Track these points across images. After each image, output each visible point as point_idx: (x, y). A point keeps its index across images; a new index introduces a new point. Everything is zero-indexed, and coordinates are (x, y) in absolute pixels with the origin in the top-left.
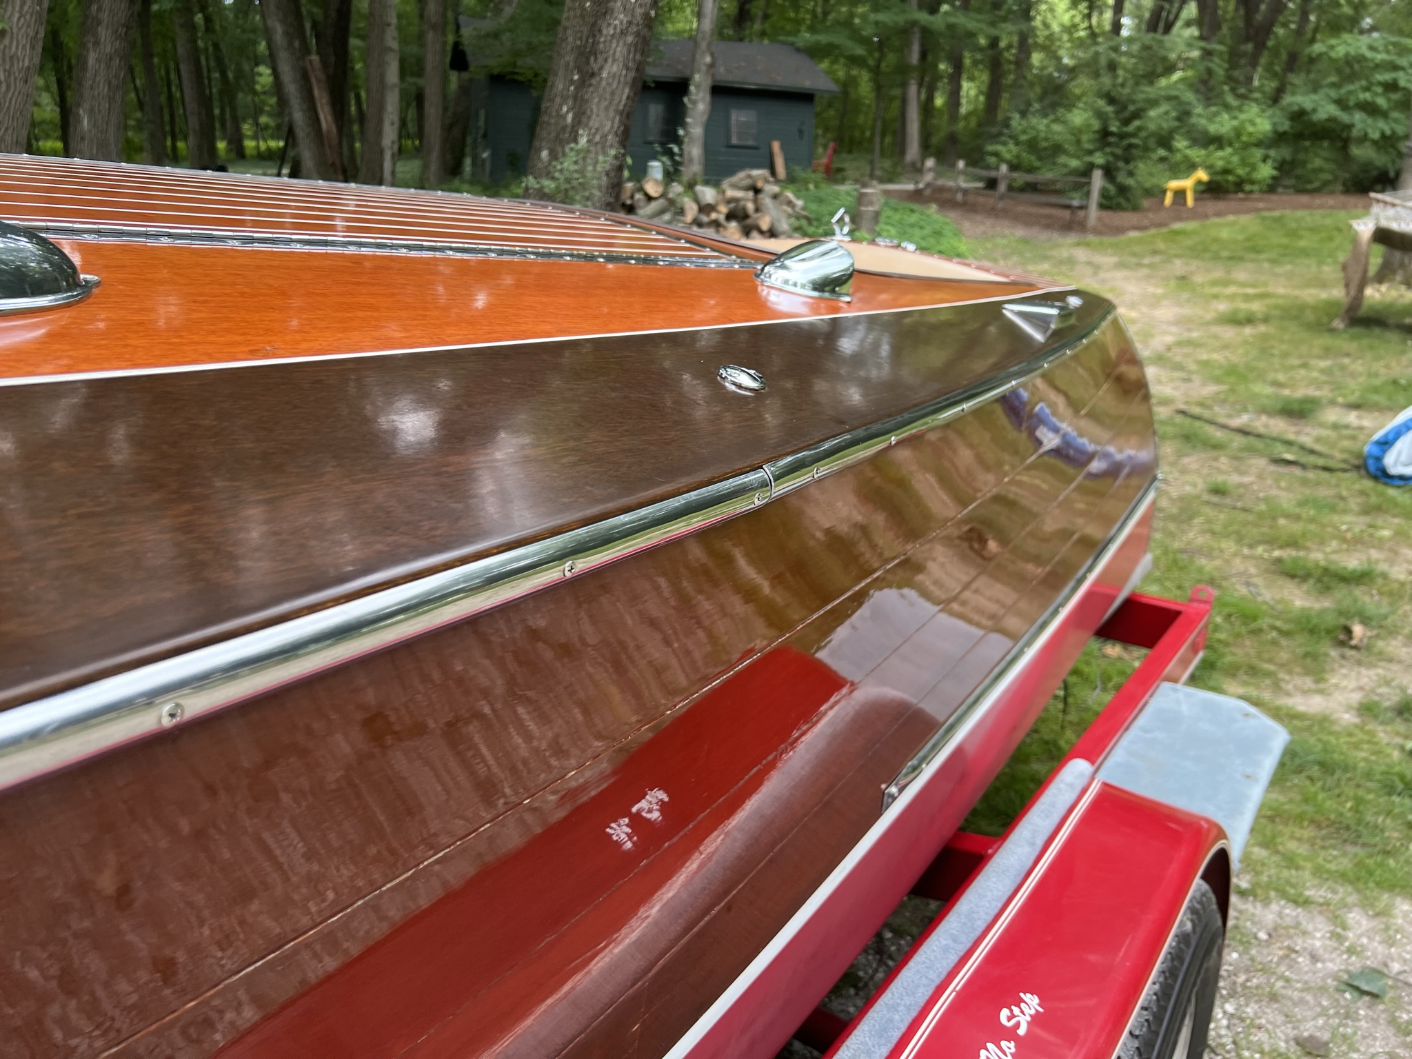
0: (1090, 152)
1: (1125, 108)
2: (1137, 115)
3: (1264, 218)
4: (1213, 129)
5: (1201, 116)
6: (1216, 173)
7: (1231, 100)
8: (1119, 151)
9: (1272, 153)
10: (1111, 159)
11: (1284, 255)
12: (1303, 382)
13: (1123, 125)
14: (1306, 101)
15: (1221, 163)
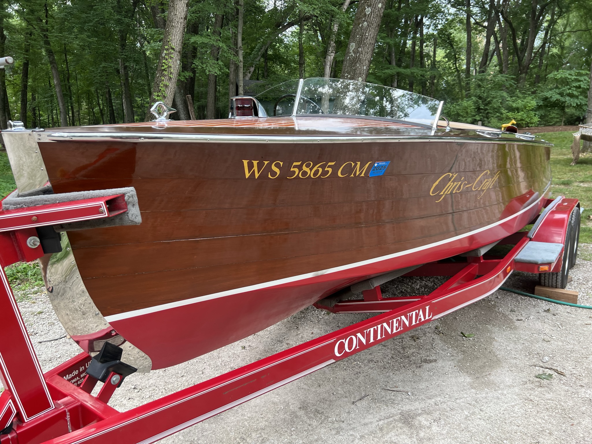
0: (474, 116)
1: (486, 100)
2: (489, 103)
4: (514, 105)
5: (510, 101)
6: (518, 121)
7: (520, 95)
8: (484, 115)
9: (537, 113)
10: (482, 117)
12: (566, 178)
13: (485, 106)
14: (548, 94)
15: (520, 117)
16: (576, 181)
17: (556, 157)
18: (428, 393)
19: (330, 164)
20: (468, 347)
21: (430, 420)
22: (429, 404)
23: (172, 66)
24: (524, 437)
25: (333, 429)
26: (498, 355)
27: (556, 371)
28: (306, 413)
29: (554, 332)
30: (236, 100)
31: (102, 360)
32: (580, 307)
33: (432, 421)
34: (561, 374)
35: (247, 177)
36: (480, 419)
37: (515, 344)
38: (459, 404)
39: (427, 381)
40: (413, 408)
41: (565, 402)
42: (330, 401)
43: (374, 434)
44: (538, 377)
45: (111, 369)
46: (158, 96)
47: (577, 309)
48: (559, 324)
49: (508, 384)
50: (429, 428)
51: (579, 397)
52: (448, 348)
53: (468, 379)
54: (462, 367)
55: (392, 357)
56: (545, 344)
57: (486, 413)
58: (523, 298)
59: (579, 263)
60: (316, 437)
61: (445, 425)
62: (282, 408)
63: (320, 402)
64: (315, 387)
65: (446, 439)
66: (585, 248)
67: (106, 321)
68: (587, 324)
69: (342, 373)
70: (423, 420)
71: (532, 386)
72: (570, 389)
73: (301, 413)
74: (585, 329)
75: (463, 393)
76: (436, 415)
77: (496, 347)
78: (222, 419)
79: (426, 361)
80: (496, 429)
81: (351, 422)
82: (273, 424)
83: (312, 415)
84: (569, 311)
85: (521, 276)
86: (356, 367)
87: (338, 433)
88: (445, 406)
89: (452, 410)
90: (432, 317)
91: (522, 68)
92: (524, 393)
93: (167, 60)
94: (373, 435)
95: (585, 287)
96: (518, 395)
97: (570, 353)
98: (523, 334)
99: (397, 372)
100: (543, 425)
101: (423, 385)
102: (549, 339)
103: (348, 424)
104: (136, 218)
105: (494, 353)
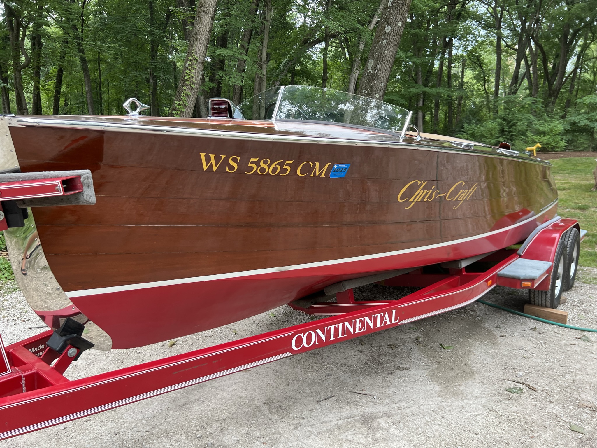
0: (498, 138)
1: (510, 122)
2: (514, 125)
3: (564, 160)
4: (541, 129)
5: (537, 124)
6: (544, 144)
7: (548, 119)
8: (508, 137)
9: (564, 137)
10: (506, 140)
11: (572, 172)
12: (583, 203)
13: (509, 128)
14: (576, 119)
15: (546, 141)
16: (593, 207)
17: (579, 182)
18: (394, 398)
19: (288, 162)
20: (444, 358)
21: (389, 422)
22: (393, 408)
23: (195, 77)
24: (480, 445)
25: (292, 424)
26: (472, 367)
27: (528, 386)
28: (269, 409)
29: (535, 349)
30: (212, 101)
31: (62, 334)
32: (568, 328)
33: (392, 424)
34: (533, 389)
35: (205, 170)
36: (440, 425)
37: (493, 358)
38: (422, 410)
39: (395, 387)
40: (375, 411)
41: (530, 416)
42: (296, 399)
43: (332, 432)
44: (509, 390)
45: (69, 342)
46: (179, 105)
47: (566, 329)
48: (542, 342)
49: (476, 395)
50: (387, 429)
51: (546, 412)
52: (424, 358)
53: (437, 388)
54: (433, 377)
55: (366, 363)
56: (523, 360)
57: (447, 420)
58: (512, 315)
59: (578, 285)
60: (274, 431)
61: (404, 428)
62: (247, 402)
63: (285, 399)
64: (284, 385)
65: (401, 441)
66: (587, 272)
67: (67, 296)
68: (571, 344)
69: (314, 374)
70: (382, 422)
71: (500, 398)
72: (539, 404)
73: (265, 408)
74: (569, 349)
75: (428, 400)
76: (397, 418)
77: (473, 360)
78: (187, 408)
79: (399, 369)
80: (453, 435)
81: (311, 419)
82: (235, 415)
83: (274, 411)
84: (556, 331)
85: (515, 295)
86: (329, 370)
87: (296, 428)
88: (408, 411)
89: (413, 415)
90: (399, 321)
91: (552, 92)
92: (490, 405)
93: (190, 70)
94: (330, 433)
95: (578, 309)
96: (483, 406)
97: (547, 370)
98: (503, 349)
99: (367, 377)
100: (502, 435)
101: (390, 391)
102: (529, 356)
103: (308, 420)
104: (90, 198)
105: (469, 366)
